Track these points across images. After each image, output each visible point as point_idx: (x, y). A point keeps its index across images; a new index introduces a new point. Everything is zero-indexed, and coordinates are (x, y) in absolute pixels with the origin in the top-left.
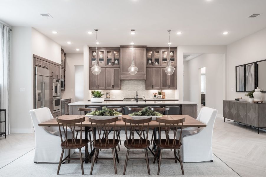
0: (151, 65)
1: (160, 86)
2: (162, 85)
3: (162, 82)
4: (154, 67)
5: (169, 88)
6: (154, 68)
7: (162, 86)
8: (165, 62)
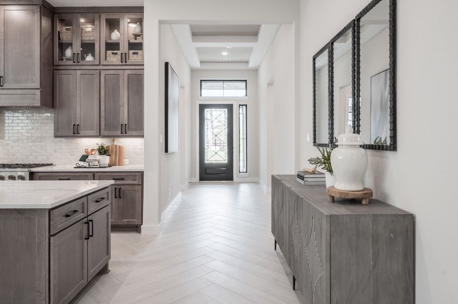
0: (71, 63)
1: (96, 127)
2: (103, 123)
3: (103, 114)
4: (77, 68)
5: (125, 131)
6: (79, 72)
7: (103, 127)
8: (113, 53)
